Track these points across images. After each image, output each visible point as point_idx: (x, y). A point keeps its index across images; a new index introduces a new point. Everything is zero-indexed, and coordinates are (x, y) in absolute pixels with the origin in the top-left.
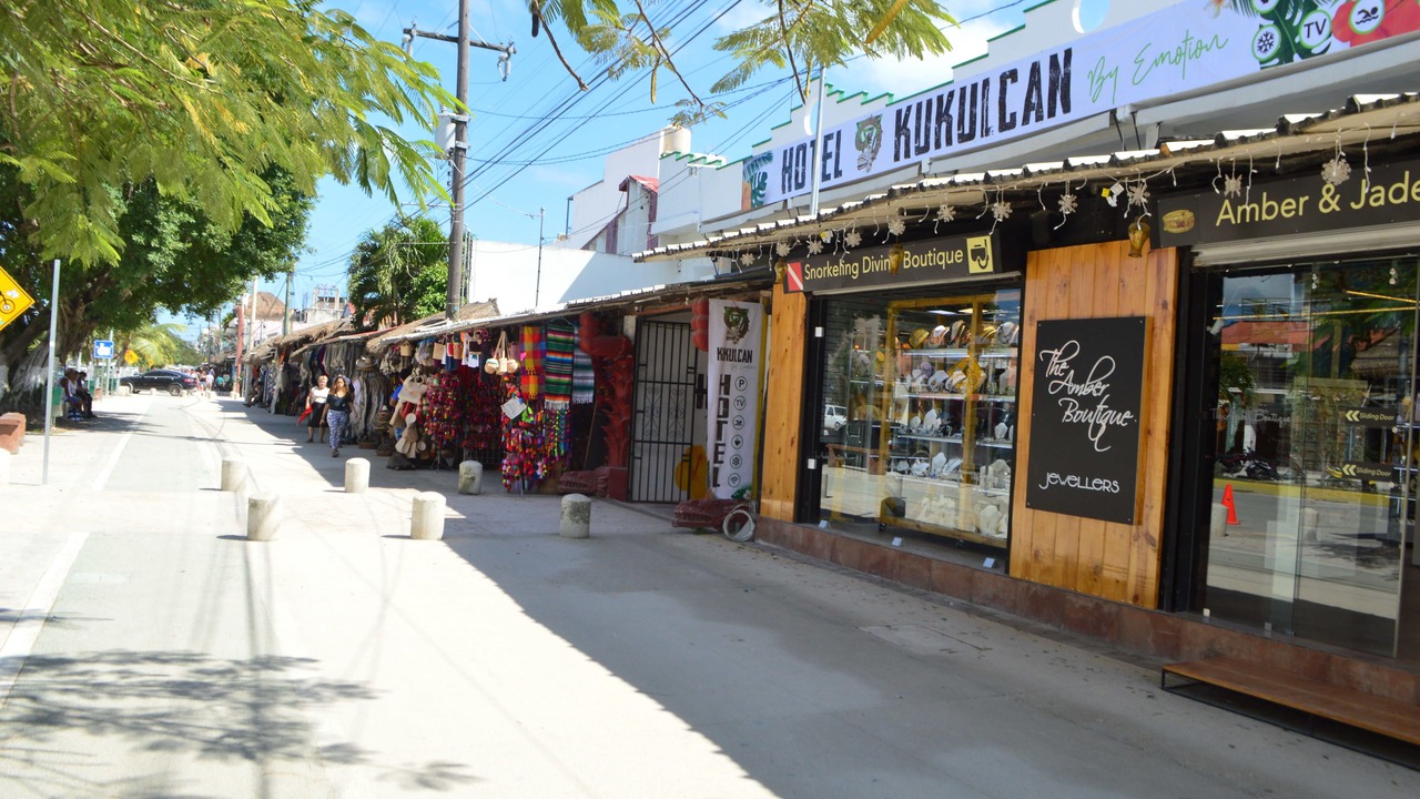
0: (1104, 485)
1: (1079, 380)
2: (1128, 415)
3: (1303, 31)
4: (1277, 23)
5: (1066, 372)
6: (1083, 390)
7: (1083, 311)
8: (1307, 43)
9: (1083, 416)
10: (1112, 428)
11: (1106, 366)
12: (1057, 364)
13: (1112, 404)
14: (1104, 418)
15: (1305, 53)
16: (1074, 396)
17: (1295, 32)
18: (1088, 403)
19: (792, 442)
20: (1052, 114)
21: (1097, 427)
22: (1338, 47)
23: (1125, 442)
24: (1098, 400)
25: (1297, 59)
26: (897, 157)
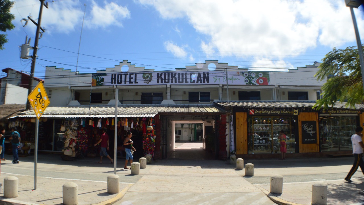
0: (313, 140)
1: (308, 128)
2: (315, 132)
3: (252, 81)
4: (248, 79)
5: (306, 127)
6: (309, 129)
7: (307, 120)
8: (253, 83)
9: (309, 132)
10: (313, 133)
11: (312, 127)
12: (305, 126)
13: (313, 131)
14: (312, 132)
15: (253, 84)
16: (308, 130)
17: (251, 81)
18: (310, 131)
19: (246, 140)
20: (204, 82)
21: (311, 133)
22: (257, 84)
23: (315, 135)
24: (311, 130)
25: (251, 84)
26: (158, 82)
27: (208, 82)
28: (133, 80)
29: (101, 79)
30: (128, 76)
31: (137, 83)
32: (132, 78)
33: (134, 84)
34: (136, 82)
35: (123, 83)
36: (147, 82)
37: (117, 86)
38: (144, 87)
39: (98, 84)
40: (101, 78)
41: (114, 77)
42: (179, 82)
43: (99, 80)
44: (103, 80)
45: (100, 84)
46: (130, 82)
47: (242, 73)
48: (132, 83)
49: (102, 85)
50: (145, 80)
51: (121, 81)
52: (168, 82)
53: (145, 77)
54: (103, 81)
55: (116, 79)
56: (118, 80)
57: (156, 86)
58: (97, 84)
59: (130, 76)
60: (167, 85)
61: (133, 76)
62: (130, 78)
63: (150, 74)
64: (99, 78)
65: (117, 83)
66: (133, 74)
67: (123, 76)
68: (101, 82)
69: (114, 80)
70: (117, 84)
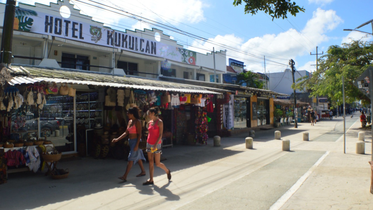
3: (186, 59)
4: (183, 56)
6: (255, 109)
8: (186, 61)
12: (253, 106)
20: (152, 53)
22: (189, 63)
25: (185, 63)
26: (108, 43)
27: (155, 53)
28: (77, 33)
29: (27, 20)
30: (70, 26)
31: (83, 38)
32: (77, 30)
33: (78, 39)
34: (81, 37)
35: (63, 35)
36: (95, 40)
37: (53, 37)
38: (92, 46)
39: (22, 27)
40: (26, 17)
41: (49, 22)
42: (130, 48)
43: (24, 21)
44: (30, 21)
45: (26, 27)
46: (74, 36)
47: (180, 50)
48: (76, 37)
49: (28, 31)
50: (92, 36)
51: (60, 30)
52: (119, 45)
53: (92, 32)
54: (31, 24)
55: (52, 26)
56: (56, 29)
57: (106, 48)
58: (20, 28)
59: (74, 26)
60: (117, 49)
61: (77, 27)
62: (74, 30)
63: (99, 29)
64: (23, 17)
65: (55, 33)
66: (77, 24)
67: (64, 24)
68: (28, 25)
69: (49, 26)
70: (53, 34)
